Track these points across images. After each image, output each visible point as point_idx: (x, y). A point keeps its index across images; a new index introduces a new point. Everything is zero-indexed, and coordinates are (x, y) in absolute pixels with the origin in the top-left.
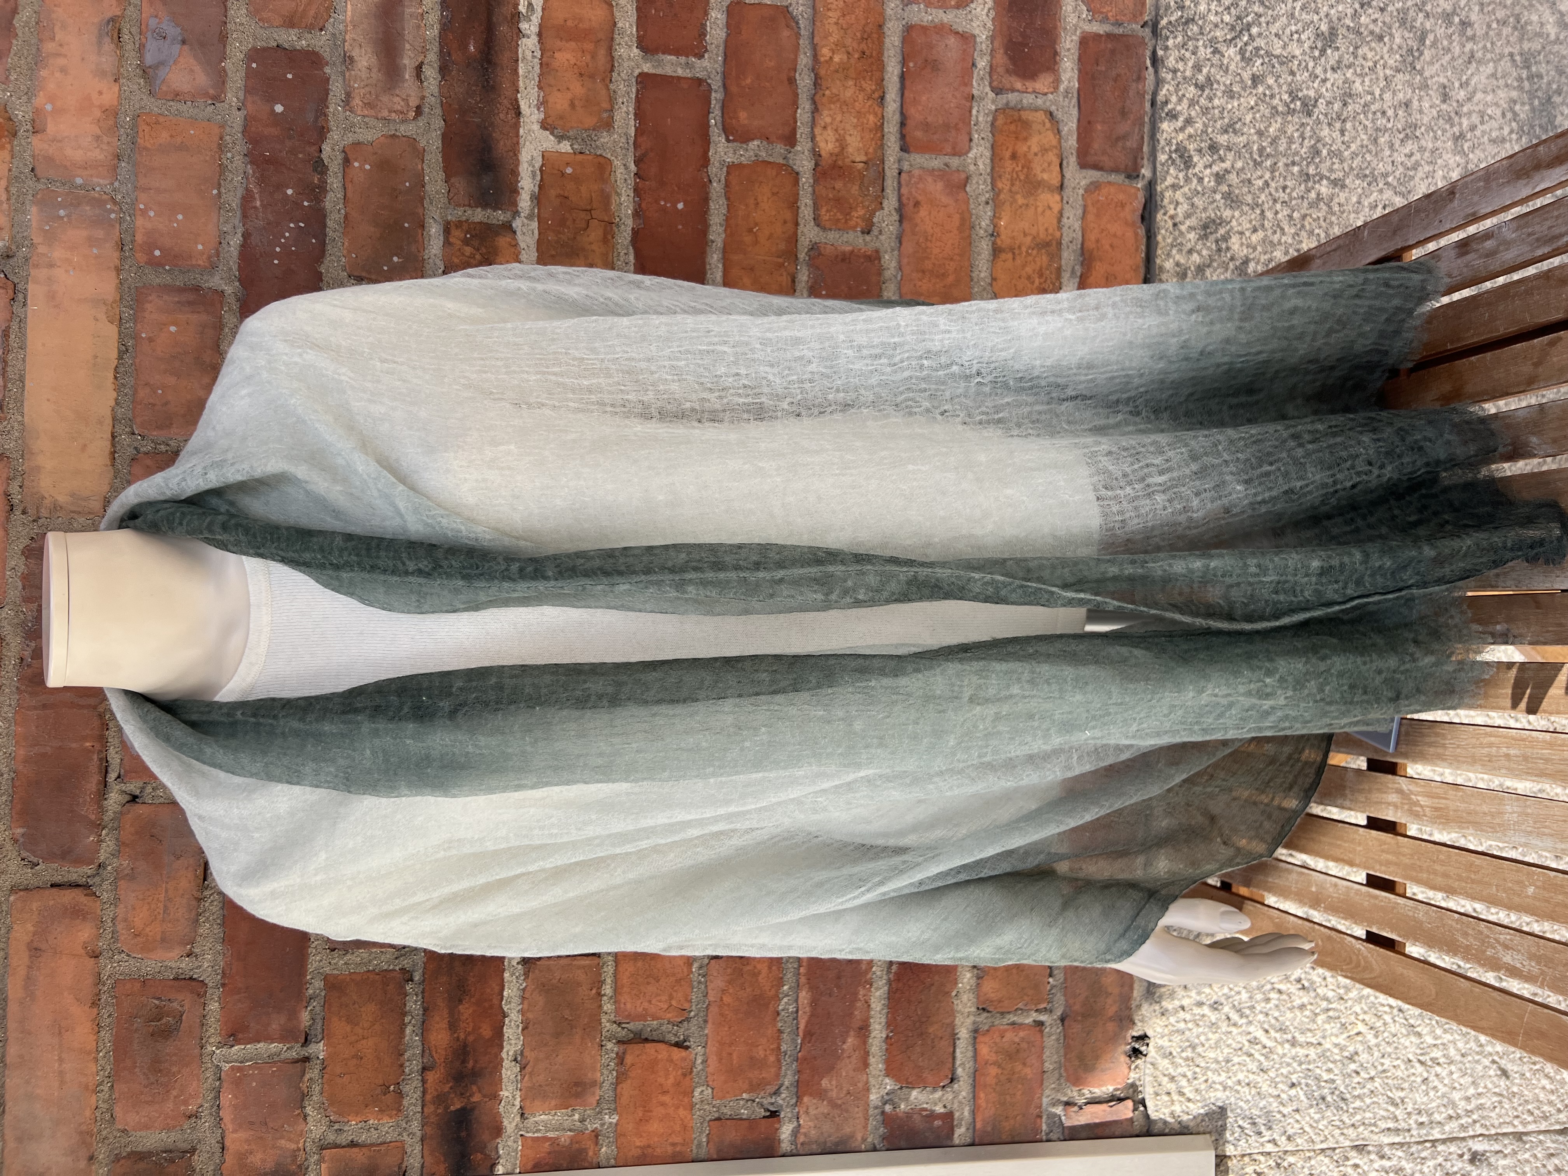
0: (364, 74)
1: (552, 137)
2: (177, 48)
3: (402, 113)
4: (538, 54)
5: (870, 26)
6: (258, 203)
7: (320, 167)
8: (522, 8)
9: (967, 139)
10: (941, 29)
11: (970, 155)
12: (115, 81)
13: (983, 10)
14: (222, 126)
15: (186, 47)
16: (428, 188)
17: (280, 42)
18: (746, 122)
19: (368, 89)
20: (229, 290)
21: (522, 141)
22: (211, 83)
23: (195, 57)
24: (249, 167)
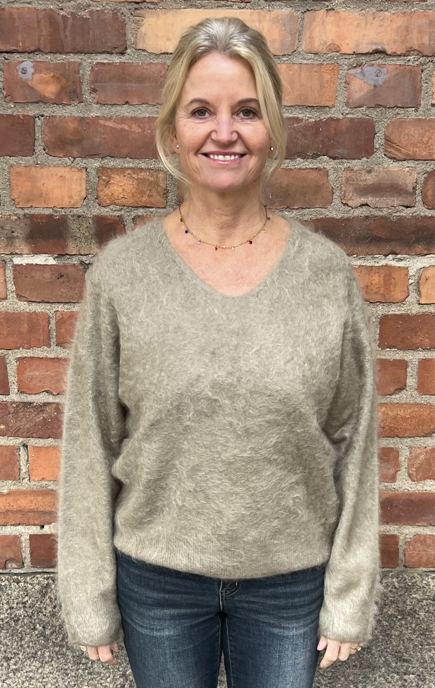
0: (363, 178)
2: (372, 83)
3: (344, 196)
4: (377, 265)
5: (397, 431)
6: (295, 125)
7: (315, 156)
8: (399, 256)
10: (397, 466)
12: (354, 52)
13: (408, 486)
14: (333, 106)
15: (372, 88)
16: (308, 210)
17: (378, 134)
19: (355, 179)
22: (355, 101)
23: (368, 92)
24: (314, 120)
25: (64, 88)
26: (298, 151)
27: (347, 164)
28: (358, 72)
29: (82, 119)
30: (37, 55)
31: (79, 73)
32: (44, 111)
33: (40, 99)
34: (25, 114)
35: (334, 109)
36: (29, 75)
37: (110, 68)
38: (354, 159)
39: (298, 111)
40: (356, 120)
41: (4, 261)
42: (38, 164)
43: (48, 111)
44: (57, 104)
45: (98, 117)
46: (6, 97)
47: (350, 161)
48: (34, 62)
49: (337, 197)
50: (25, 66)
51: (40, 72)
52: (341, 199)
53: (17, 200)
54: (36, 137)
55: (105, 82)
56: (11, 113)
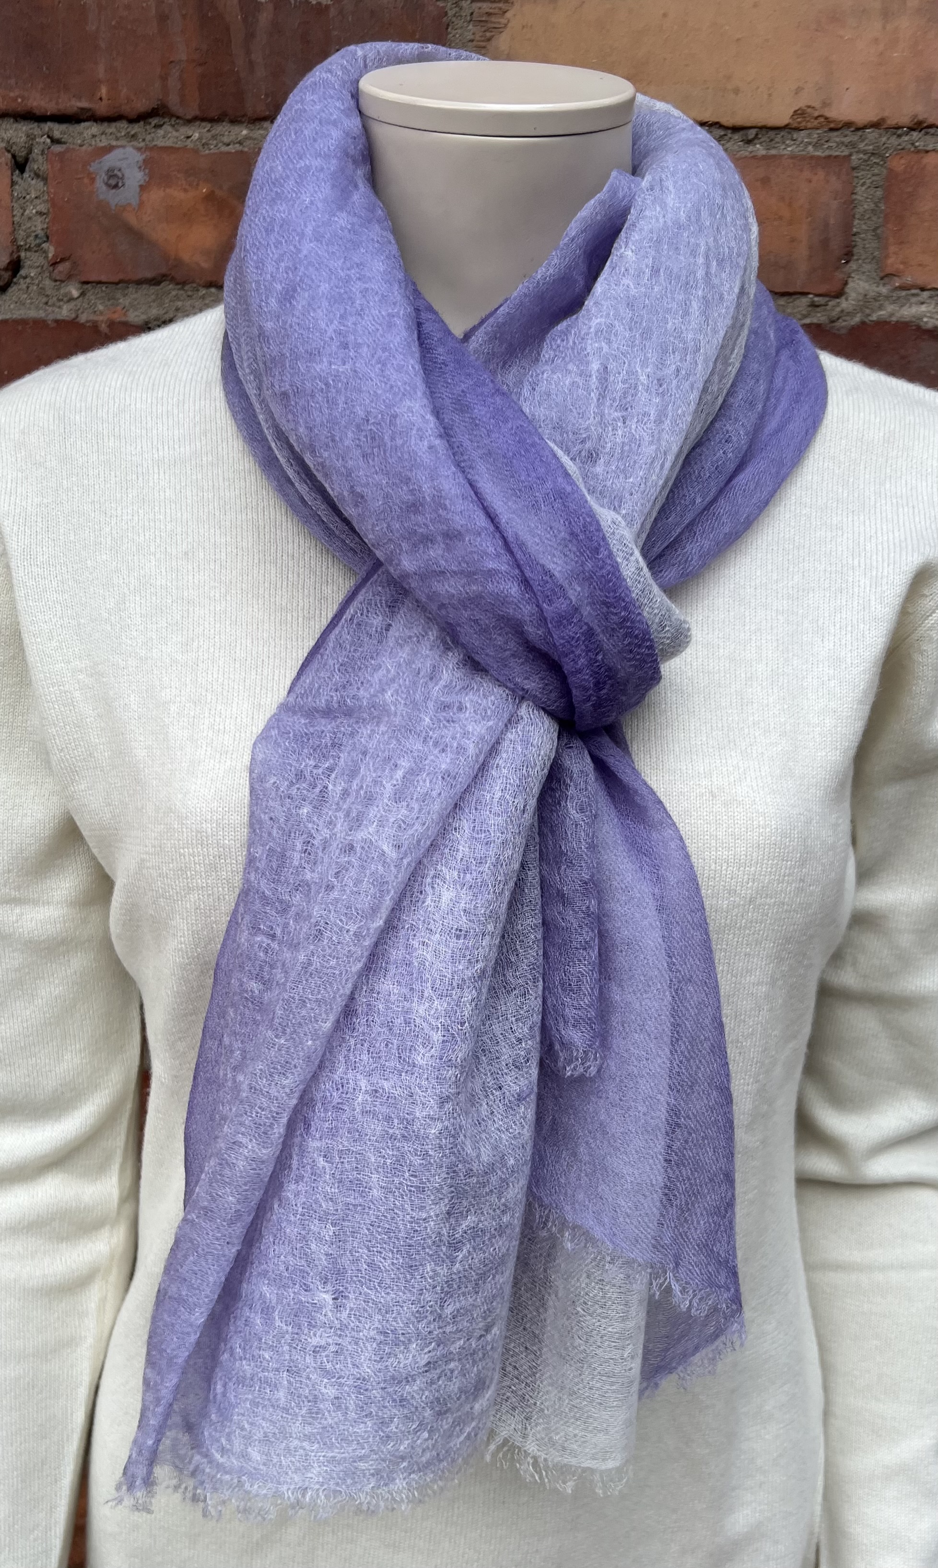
30: (158, 126)
32: (178, 309)
34: (117, 317)
36: (129, 193)
43: (190, 307)
46: (54, 264)
48: (147, 148)
50: (118, 164)
51: (167, 180)
56: (73, 316)
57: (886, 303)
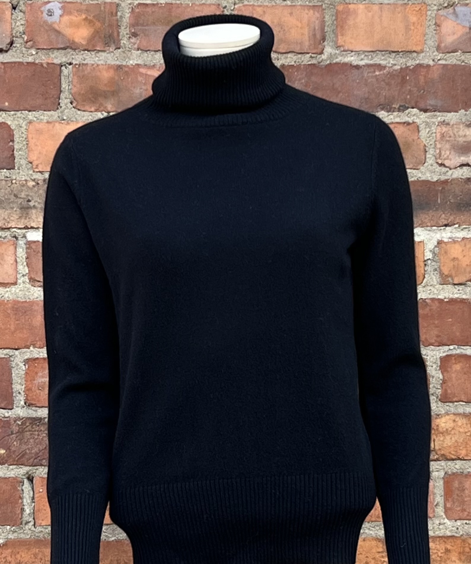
0: (461, 133)
1: (433, 247)
2: (467, 25)
6: (377, 73)
7: (402, 109)
9: (456, 519)
11: (446, 521)
14: (422, 51)
18: (454, 369)
19: (452, 135)
20: (324, 57)
21: (429, 228)
22: (447, 45)
23: (463, 35)
24: (399, 67)
25: (98, 32)
26: (381, 103)
27: (441, 117)
28: (450, 12)
29: (119, 68)
31: (116, 15)
32: (73, 59)
33: (68, 45)
34: (50, 62)
35: (423, 54)
36: (56, 18)
37: (153, 10)
38: (450, 112)
39: (379, 56)
40: (449, 67)
41: (15, 237)
42: (64, 120)
43: (78, 58)
44: (88, 51)
45: (138, 65)
46: (27, 42)
47: (445, 114)
48: (63, 2)
49: (431, 156)
50: (52, 8)
51: (70, 13)
52: (436, 159)
53: (35, 163)
54: (62, 89)
55: (147, 25)
56: (33, 61)
57: (339, 56)
